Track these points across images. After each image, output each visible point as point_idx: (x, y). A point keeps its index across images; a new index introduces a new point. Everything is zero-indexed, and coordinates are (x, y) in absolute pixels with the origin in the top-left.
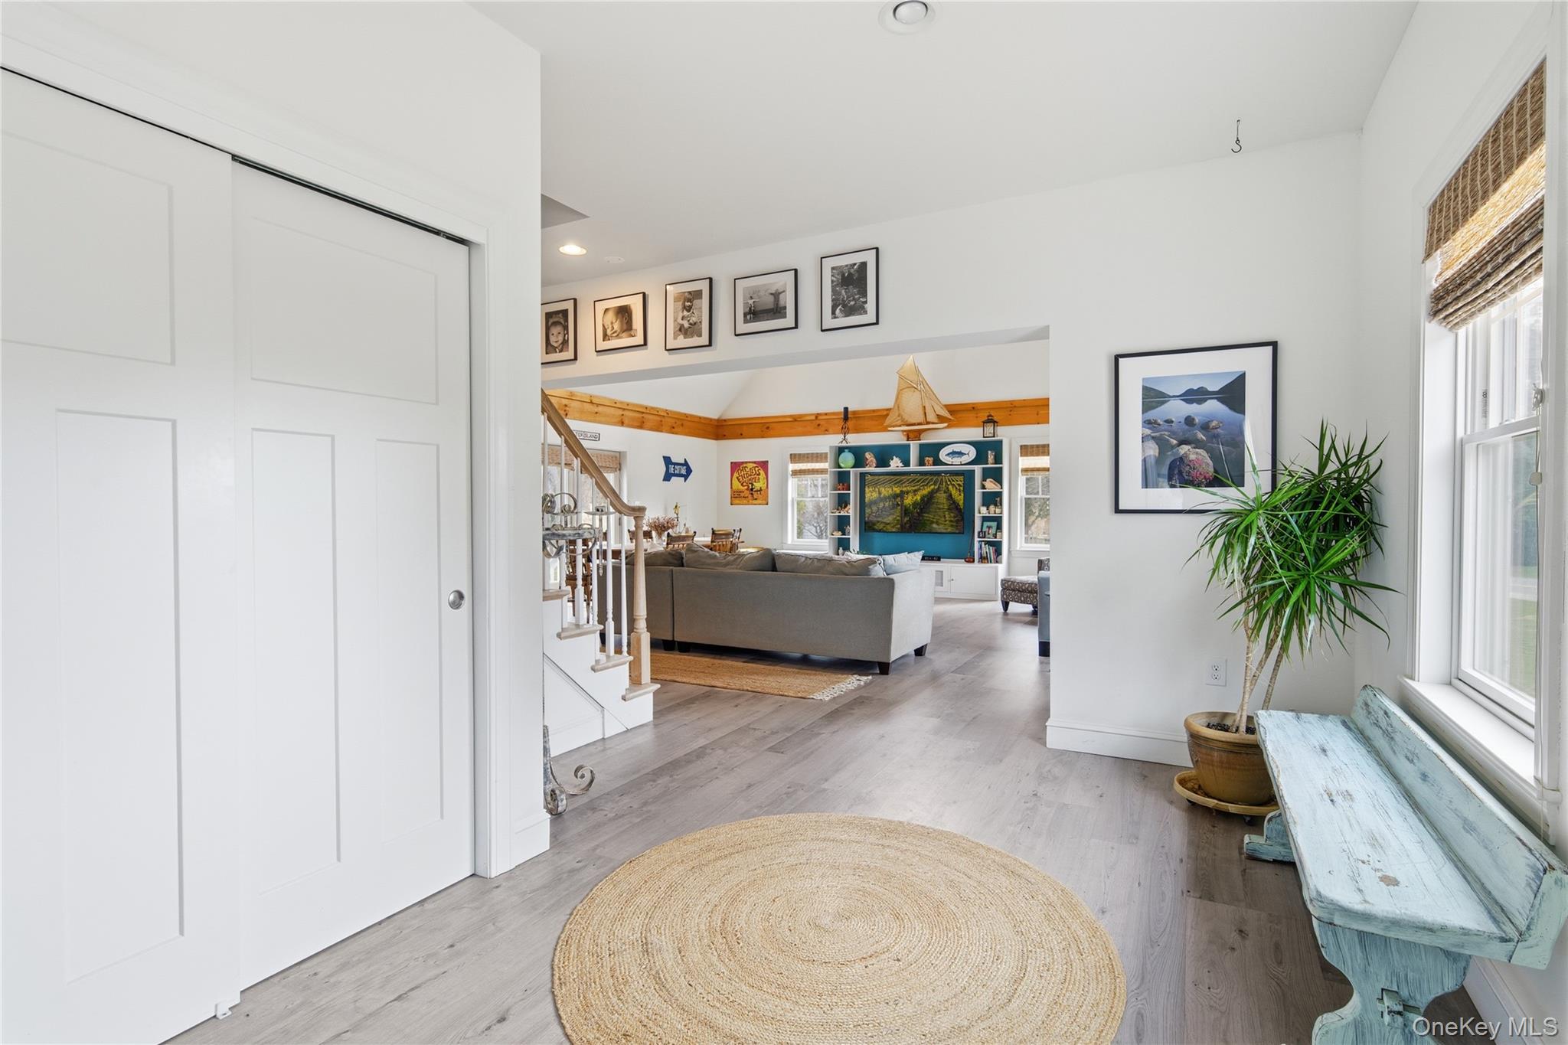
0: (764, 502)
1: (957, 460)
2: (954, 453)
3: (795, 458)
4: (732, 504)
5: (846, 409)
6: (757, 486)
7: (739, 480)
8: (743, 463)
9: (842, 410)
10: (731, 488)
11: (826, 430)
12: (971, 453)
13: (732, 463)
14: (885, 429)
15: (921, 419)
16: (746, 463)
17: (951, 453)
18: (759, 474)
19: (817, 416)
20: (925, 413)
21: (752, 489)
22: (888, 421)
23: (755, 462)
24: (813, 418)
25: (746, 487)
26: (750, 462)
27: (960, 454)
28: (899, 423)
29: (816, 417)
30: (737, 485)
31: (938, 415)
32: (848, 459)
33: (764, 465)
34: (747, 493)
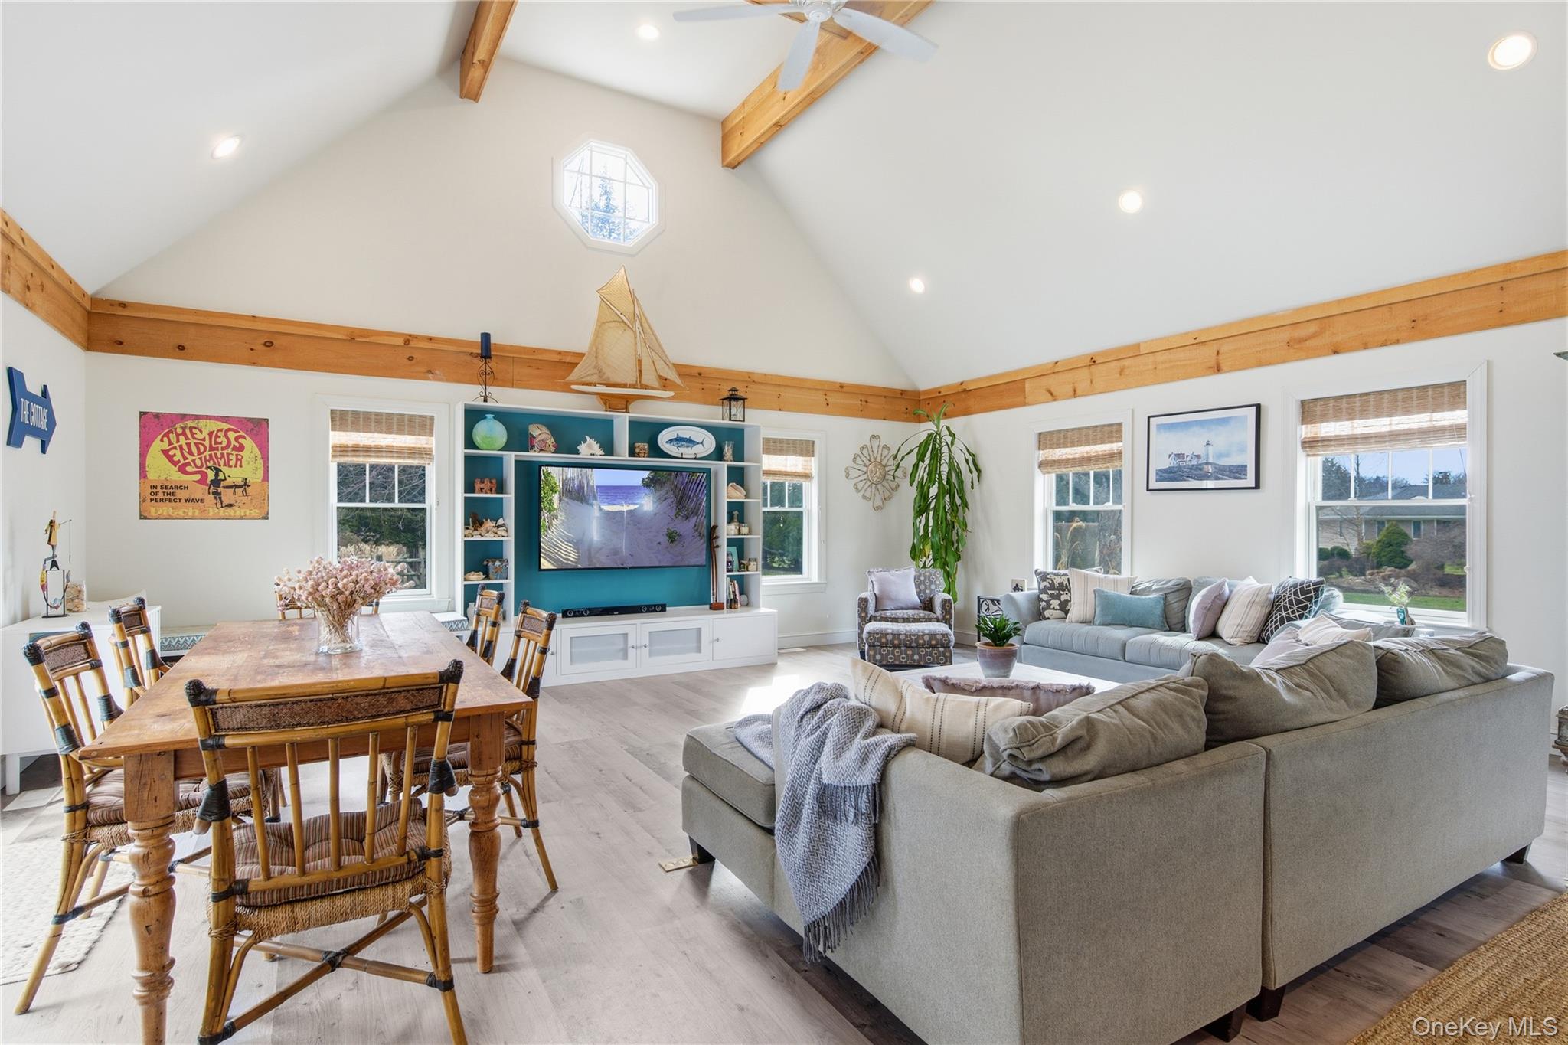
0: (255, 512)
1: (687, 451)
2: (679, 440)
3: (341, 419)
4: (143, 517)
5: (486, 337)
6: (232, 474)
7: (170, 458)
8: (184, 417)
9: (479, 339)
10: (143, 474)
11: (429, 371)
12: (709, 443)
13: (143, 414)
14: (567, 388)
15: (631, 378)
16: (197, 417)
17: (675, 440)
18: (241, 448)
19: (408, 339)
20: (640, 371)
21: (216, 482)
22: (575, 375)
23: (225, 419)
24: (400, 341)
25: (198, 477)
26: (208, 417)
27: (690, 442)
28: (594, 379)
29: (407, 342)
30: (161, 469)
31: (660, 376)
32: (493, 433)
33: (257, 428)
34: (200, 491)
